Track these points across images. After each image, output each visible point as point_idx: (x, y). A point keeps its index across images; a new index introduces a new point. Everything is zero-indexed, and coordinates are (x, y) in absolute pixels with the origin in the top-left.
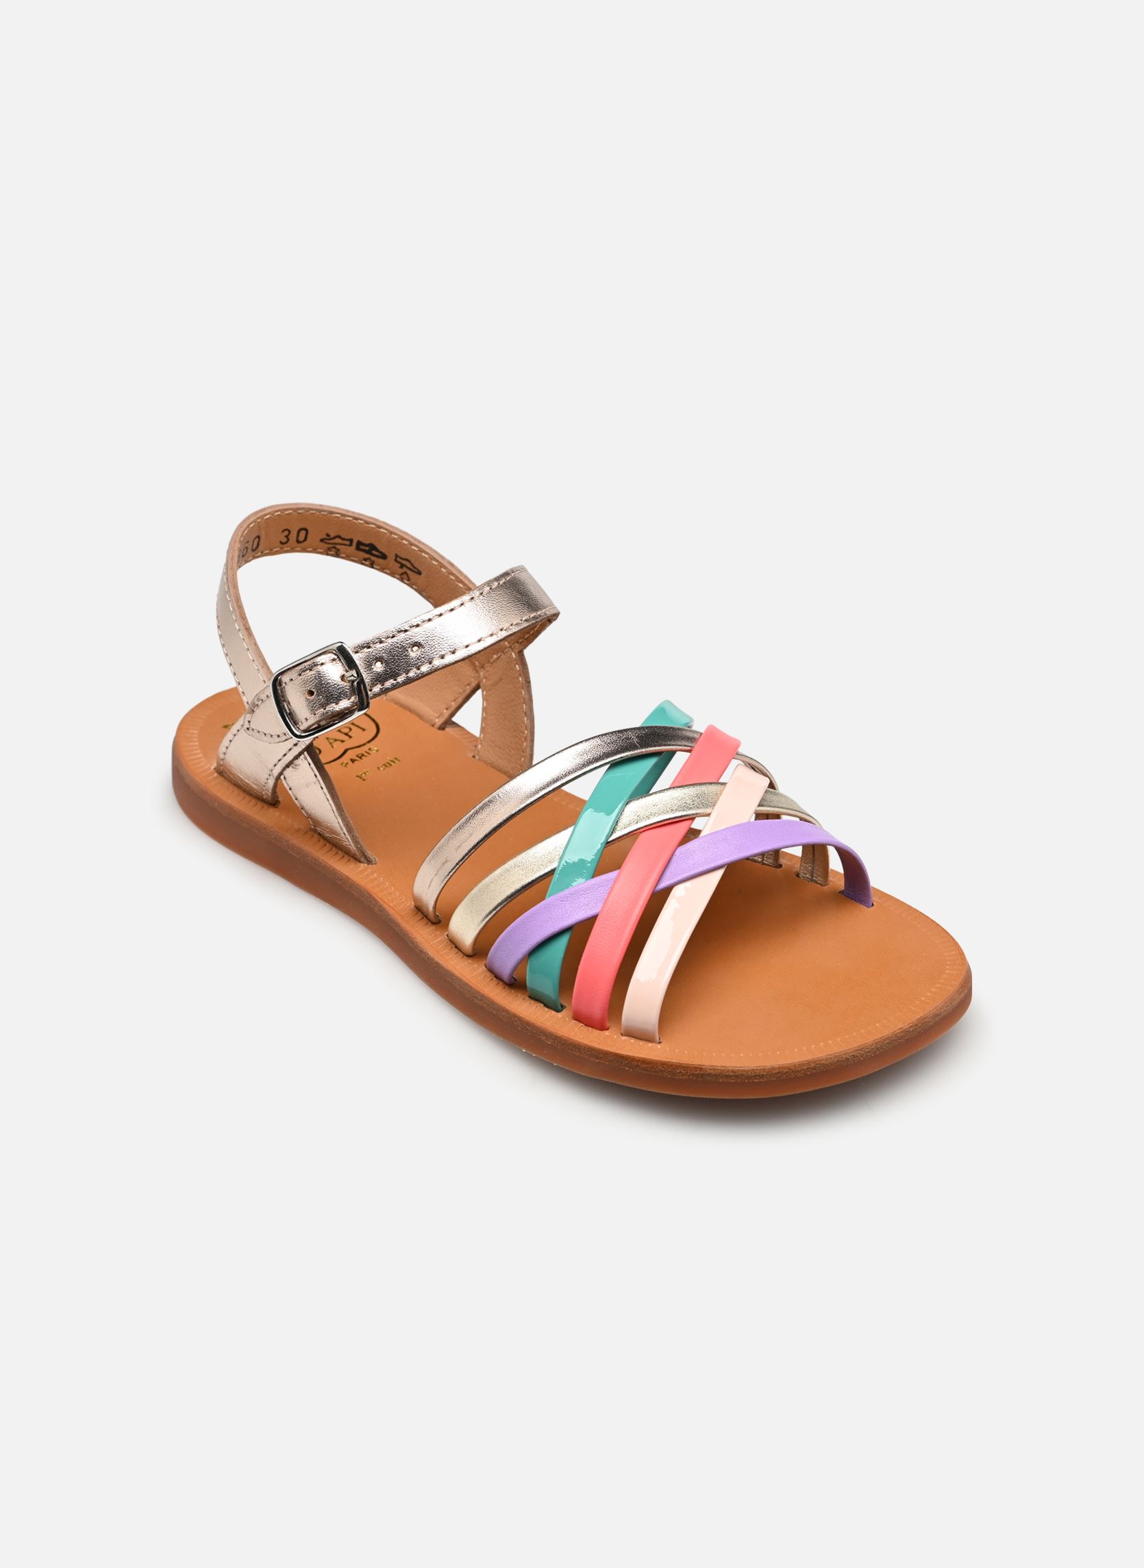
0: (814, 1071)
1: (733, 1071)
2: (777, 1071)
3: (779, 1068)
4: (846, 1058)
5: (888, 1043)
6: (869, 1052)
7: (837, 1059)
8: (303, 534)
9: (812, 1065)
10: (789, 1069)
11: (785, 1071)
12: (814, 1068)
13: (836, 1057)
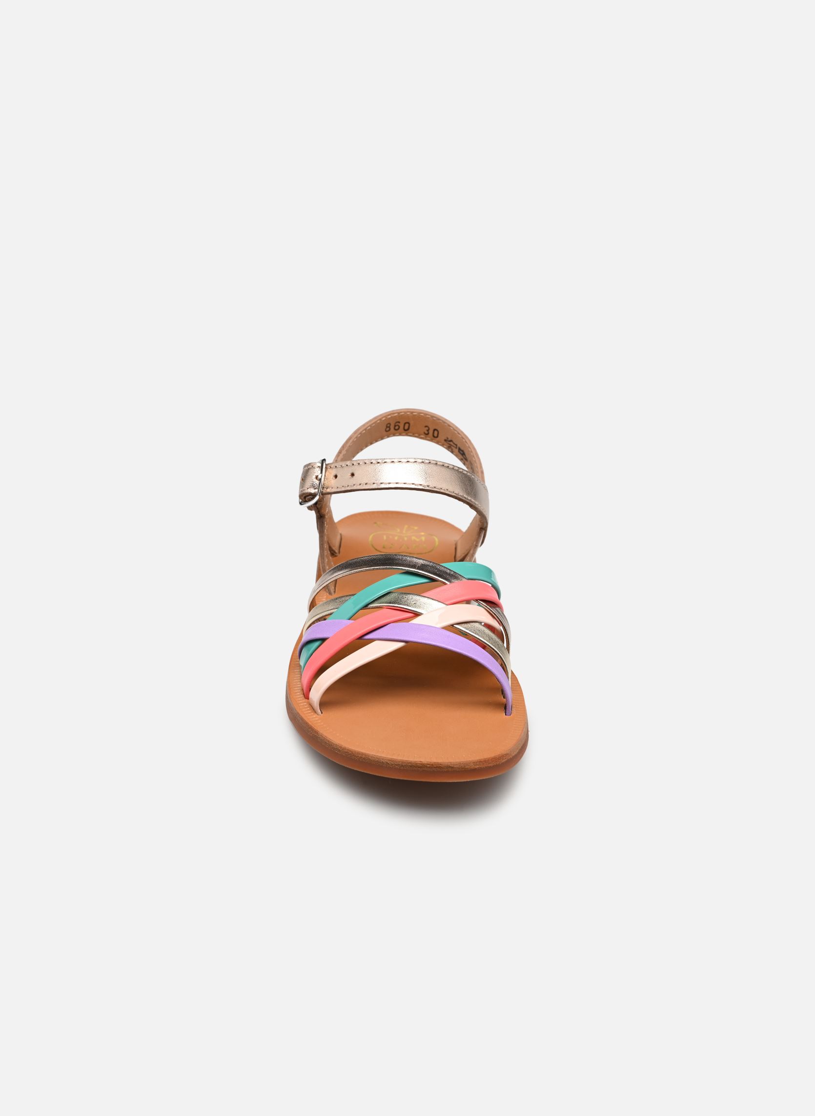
0: (364, 761)
1: (328, 741)
2: (347, 751)
3: (348, 750)
4: (382, 762)
5: (410, 766)
6: (396, 765)
7: (377, 760)
8: (436, 432)
9: (364, 756)
10: (353, 753)
11: (350, 753)
12: (364, 759)
13: (377, 758)
